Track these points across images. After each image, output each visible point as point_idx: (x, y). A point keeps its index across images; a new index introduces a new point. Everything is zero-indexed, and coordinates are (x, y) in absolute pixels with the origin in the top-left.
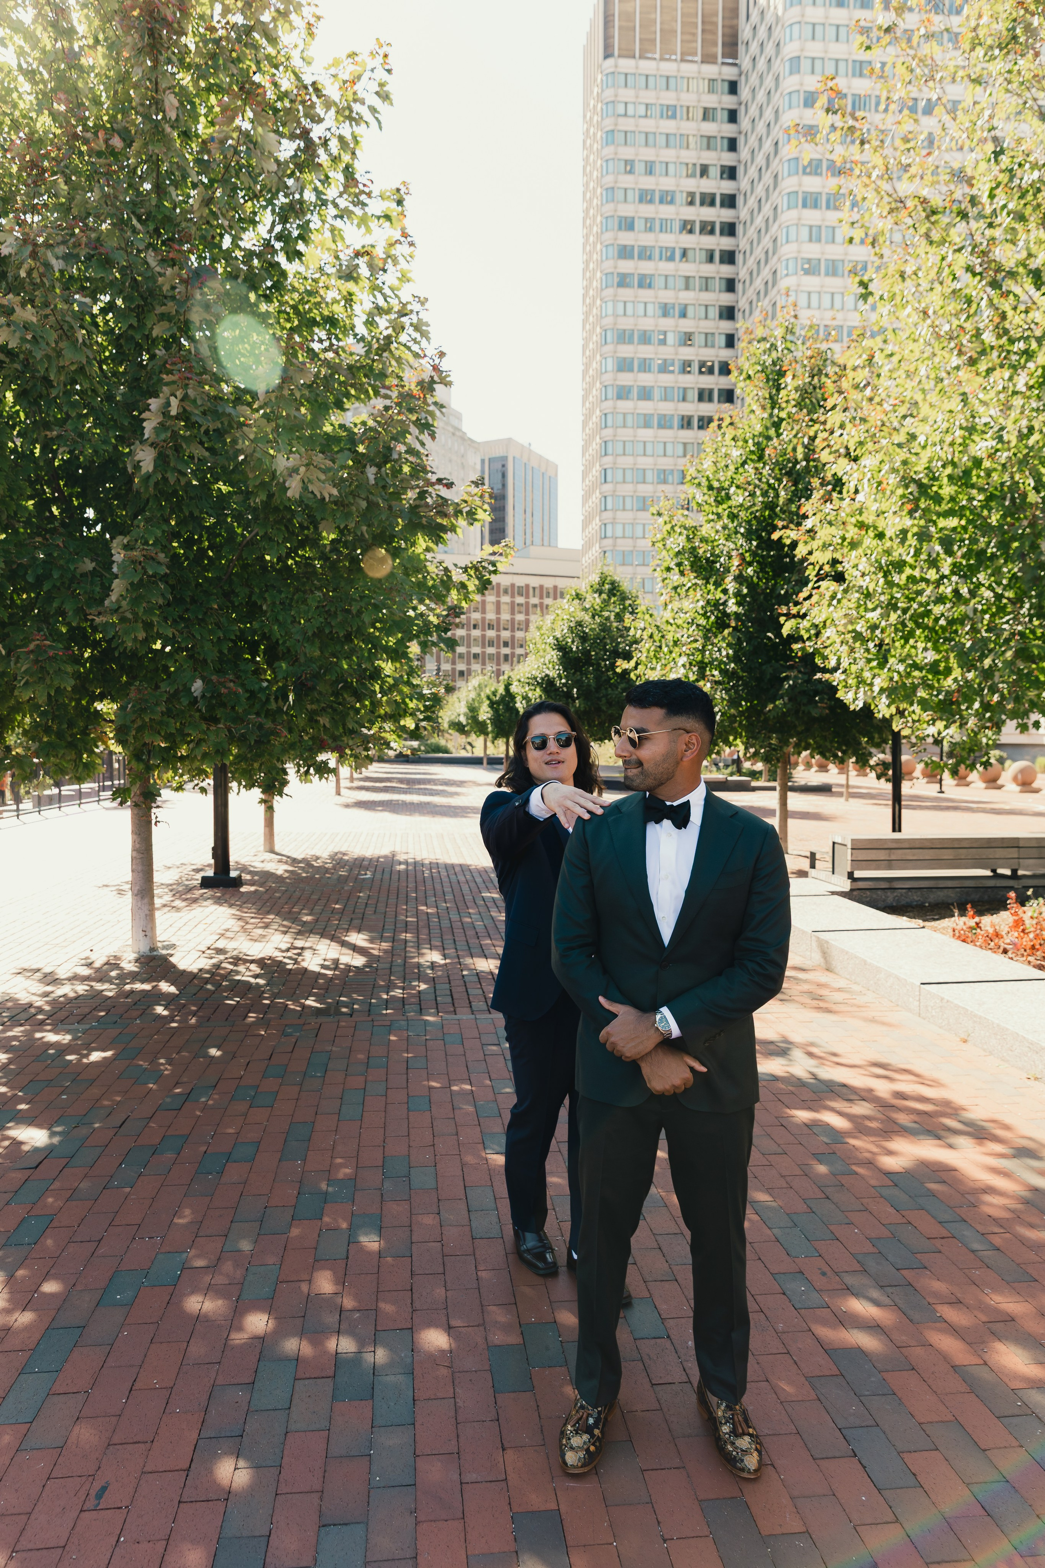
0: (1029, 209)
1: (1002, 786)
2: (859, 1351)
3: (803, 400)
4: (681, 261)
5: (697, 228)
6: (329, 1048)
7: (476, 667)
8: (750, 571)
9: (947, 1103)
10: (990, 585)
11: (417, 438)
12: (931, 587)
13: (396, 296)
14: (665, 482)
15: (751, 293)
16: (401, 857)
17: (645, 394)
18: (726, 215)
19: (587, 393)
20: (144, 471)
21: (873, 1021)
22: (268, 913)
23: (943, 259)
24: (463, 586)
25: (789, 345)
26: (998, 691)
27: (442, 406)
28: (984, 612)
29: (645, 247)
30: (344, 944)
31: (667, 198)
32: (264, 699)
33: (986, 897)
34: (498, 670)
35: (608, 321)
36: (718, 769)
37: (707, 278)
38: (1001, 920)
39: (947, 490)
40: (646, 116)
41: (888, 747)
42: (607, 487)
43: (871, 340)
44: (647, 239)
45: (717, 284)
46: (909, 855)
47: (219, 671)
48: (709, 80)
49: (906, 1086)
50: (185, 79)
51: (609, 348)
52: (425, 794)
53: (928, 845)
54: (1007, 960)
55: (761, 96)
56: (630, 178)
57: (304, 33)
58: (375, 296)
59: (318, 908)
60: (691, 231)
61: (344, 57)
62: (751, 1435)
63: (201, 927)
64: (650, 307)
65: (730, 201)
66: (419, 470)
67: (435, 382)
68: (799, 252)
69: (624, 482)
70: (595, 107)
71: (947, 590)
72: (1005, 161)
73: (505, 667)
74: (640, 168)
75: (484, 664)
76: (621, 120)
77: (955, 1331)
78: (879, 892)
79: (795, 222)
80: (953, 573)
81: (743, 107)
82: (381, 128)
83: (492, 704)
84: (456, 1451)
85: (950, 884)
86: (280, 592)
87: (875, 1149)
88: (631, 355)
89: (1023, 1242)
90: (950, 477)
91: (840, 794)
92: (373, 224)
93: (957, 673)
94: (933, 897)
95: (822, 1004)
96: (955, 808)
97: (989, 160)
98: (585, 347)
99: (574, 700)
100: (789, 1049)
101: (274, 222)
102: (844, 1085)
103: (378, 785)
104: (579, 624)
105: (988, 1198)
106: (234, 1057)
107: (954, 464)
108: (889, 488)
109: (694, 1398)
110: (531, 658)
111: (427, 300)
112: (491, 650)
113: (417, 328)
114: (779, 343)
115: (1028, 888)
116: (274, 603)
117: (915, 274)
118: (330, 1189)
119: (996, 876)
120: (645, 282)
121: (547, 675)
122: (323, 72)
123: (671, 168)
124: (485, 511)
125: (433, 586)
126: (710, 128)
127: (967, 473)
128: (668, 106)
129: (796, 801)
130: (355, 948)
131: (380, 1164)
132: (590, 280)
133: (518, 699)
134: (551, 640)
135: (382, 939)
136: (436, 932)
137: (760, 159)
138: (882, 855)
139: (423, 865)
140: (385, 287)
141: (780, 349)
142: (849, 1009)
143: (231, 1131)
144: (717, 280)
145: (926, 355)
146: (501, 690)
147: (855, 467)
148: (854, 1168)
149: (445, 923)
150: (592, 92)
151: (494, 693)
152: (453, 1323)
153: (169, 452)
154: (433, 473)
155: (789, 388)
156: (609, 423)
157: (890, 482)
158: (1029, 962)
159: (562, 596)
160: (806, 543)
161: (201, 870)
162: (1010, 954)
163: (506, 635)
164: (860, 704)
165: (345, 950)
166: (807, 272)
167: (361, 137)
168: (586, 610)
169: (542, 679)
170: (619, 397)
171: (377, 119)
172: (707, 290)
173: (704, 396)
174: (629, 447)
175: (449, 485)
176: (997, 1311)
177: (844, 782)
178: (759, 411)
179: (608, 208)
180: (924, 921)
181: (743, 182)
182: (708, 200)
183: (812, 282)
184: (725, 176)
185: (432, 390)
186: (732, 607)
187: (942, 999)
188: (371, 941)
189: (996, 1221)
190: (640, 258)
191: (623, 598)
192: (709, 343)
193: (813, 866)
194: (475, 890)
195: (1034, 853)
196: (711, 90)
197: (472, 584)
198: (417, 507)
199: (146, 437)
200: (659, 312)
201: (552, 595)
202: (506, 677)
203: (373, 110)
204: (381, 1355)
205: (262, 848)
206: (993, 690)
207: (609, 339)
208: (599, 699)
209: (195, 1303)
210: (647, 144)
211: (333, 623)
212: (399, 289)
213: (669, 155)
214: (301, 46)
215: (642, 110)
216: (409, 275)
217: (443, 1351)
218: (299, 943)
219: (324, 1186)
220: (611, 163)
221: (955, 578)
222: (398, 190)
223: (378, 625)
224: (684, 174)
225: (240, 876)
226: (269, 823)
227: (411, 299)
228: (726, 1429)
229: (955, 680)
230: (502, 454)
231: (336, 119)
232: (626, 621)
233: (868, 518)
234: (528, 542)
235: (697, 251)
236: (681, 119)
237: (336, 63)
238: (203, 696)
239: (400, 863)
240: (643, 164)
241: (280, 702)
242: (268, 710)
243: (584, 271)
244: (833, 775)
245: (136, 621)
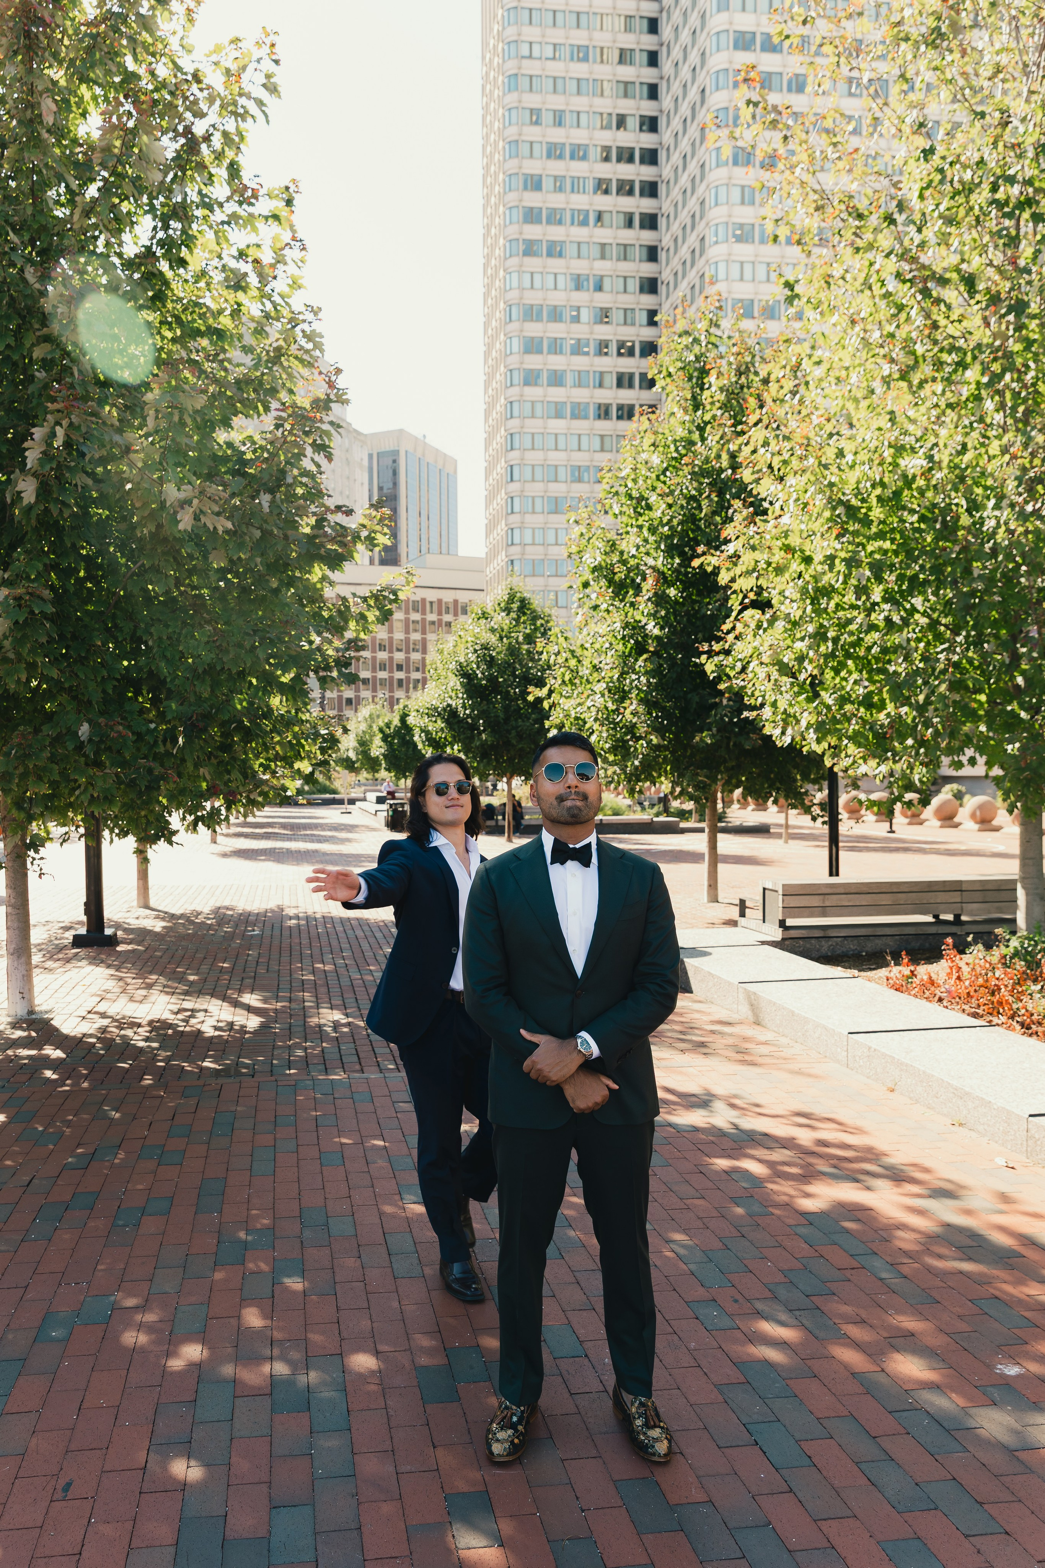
0: (962, 212)
1: (960, 824)
2: (767, 1363)
3: (729, 401)
4: (595, 226)
5: (614, 189)
6: (233, 1109)
7: (366, 694)
8: (672, 592)
9: (870, 1149)
10: (925, 611)
11: (312, 460)
12: (862, 615)
13: (287, 303)
14: (580, 480)
15: (675, 263)
16: (291, 912)
17: (557, 379)
18: (647, 173)
19: (489, 378)
20: (25, 502)
21: (799, 1073)
22: (151, 973)
23: (871, 264)
24: (363, 617)
25: (713, 339)
26: (932, 726)
27: (339, 426)
28: (919, 640)
29: (555, 209)
30: (236, 1004)
31: (579, 153)
32: (152, 742)
33: (927, 945)
34: (391, 697)
35: (513, 295)
36: (643, 809)
37: (625, 246)
38: (939, 970)
39: (877, 513)
40: (554, 58)
41: (825, 784)
42: (514, 487)
43: (799, 346)
44: (557, 201)
45: (637, 253)
46: (845, 900)
47: (102, 713)
48: (626, 17)
49: (829, 1134)
50: (58, 74)
51: (514, 326)
52: (313, 841)
53: (865, 889)
54: (941, 1008)
55: (685, 36)
56: (536, 129)
57: (183, 20)
58: (263, 304)
59: (204, 968)
60: (606, 192)
61: (227, 44)
62: (662, 1428)
63: (79, 989)
64: (561, 280)
65: (651, 157)
66: (316, 494)
67: (331, 401)
68: (730, 216)
69: (533, 480)
70: (495, 47)
71: (878, 618)
72: (936, 160)
73: (399, 694)
74: (547, 118)
75: (374, 690)
76: (525, 62)
77: (857, 1345)
78: (813, 941)
79: (725, 181)
80: (885, 600)
81: (664, 49)
82: (268, 122)
83: (385, 739)
84: (390, 1448)
85: (888, 931)
86: (167, 626)
87: (792, 1192)
88: (540, 335)
89: (929, 1270)
90: (879, 498)
91: (779, 836)
92: (260, 224)
93: (890, 707)
94: (870, 946)
95: (747, 1058)
96: (906, 850)
97: (919, 159)
98: (486, 325)
99: (480, 733)
100: (710, 1101)
101: (155, 228)
102: (766, 1135)
103: (258, 831)
104: (485, 647)
105: (900, 1233)
106: (134, 1118)
107: (883, 484)
108: (816, 510)
109: (610, 1403)
110: (430, 685)
111: (320, 309)
112: (383, 675)
113: (309, 337)
114: (703, 338)
115: (968, 934)
116: (160, 638)
117: (843, 278)
118: (250, 1238)
119: (938, 922)
120: (555, 250)
121: (449, 705)
122: (205, 59)
123: (583, 118)
124: (385, 534)
125: (331, 617)
126: (627, 72)
127: (897, 494)
128: (579, 47)
129: (727, 844)
130: (249, 1009)
131: (298, 1214)
132: (492, 247)
133: (417, 732)
134: (453, 666)
135: (277, 999)
136: (335, 990)
137: (685, 109)
138: (815, 901)
139: (316, 919)
140: (275, 294)
141: (704, 344)
142: (775, 1061)
143: (140, 1187)
144: (637, 247)
145: (857, 362)
146: (396, 722)
147: (780, 487)
148: (771, 1209)
149: (345, 982)
150: (491, 30)
151: (388, 725)
152: (381, 1348)
153: (52, 482)
154: (329, 496)
155: (713, 389)
156: (516, 413)
157: (817, 503)
158: (964, 1011)
159: (465, 612)
160: (728, 569)
161: (70, 928)
162: (945, 1003)
163: (399, 656)
164: (787, 740)
165: (239, 1011)
166: (739, 239)
167: (247, 131)
168: (493, 630)
169: (444, 709)
170: (527, 383)
171: (263, 112)
172: (625, 259)
173: (624, 381)
174: (538, 440)
175: (349, 512)
176: (898, 1328)
177: (783, 822)
178: (680, 414)
179: (512, 165)
180: (860, 971)
181: (666, 136)
182: (626, 156)
183: (744, 251)
184: (644, 128)
185: (328, 409)
186: (653, 629)
187: (870, 1048)
188: (265, 1001)
189: (906, 1253)
190: (549, 222)
191: (535, 618)
192: (629, 321)
193: (742, 914)
194: (375, 945)
195: (978, 896)
196: (628, 29)
197: (372, 615)
198: (315, 537)
199: (29, 466)
200: (571, 285)
201: (452, 610)
202: (401, 706)
203: (260, 103)
204: (314, 1376)
205: (135, 903)
206: (927, 724)
207: (514, 317)
208: (509, 732)
209: (131, 1338)
210: (555, 91)
211: (225, 660)
212: (289, 297)
213: (580, 103)
214: (180, 33)
215: (549, 51)
216: (300, 281)
217: (372, 1372)
218: (188, 1005)
219: (242, 1235)
220: (514, 112)
221: (887, 607)
222: (287, 188)
223: (272, 661)
224: (599, 125)
225: (115, 935)
226: (143, 875)
227: (303, 309)
228: (639, 1422)
229: (888, 715)
230: (392, 448)
231: (220, 114)
232: (538, 644)
233: (794, 541)
234: (424, 550)
235: (614, 214)
236: (595, 62)
237: (218, 49)
238: (90, 740)
239: (291, 918)
240: (551, 114)
241: (168, 744)
242: (155, 754)
243: (485, 237)
244: (772, 815)
245: (19, 661)
